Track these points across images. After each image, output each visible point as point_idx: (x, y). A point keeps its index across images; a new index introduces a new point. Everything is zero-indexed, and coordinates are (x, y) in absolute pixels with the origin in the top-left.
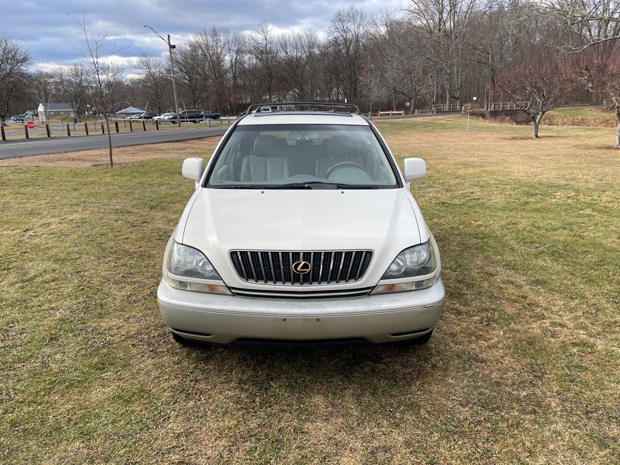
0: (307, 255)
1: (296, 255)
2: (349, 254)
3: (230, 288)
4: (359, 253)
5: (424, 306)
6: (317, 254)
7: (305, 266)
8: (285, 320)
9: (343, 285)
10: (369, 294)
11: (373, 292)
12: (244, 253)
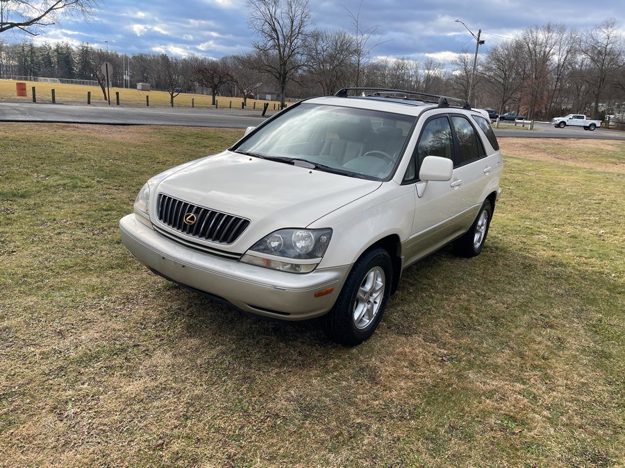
0: (199, 209)
1: (192, 206)
2: (229, 217)
3: (153, 224)
4: (237, 219)
5: (275, 287)
6: (206, 211)
7: (192, 218)
8: (163, 258)
9: (216, 245)
10: (238, 260)
11: (242, 260)
12: (165, 197)
